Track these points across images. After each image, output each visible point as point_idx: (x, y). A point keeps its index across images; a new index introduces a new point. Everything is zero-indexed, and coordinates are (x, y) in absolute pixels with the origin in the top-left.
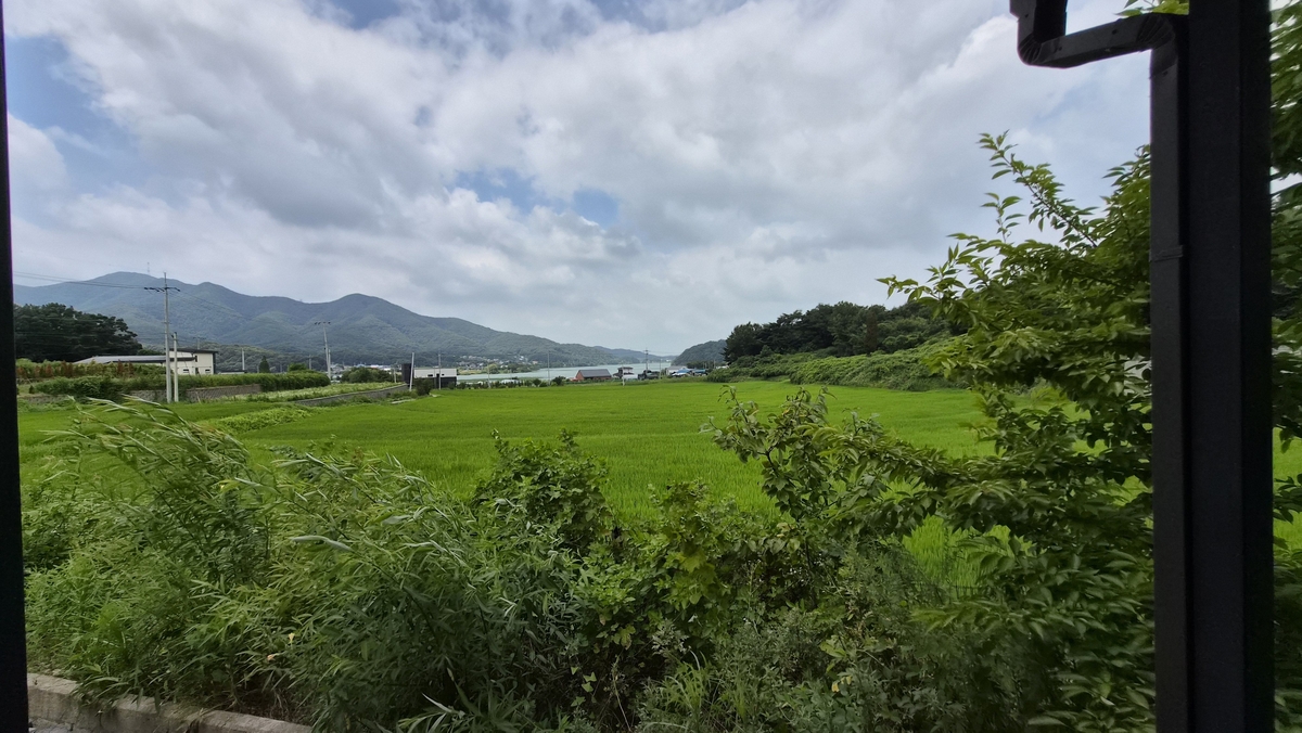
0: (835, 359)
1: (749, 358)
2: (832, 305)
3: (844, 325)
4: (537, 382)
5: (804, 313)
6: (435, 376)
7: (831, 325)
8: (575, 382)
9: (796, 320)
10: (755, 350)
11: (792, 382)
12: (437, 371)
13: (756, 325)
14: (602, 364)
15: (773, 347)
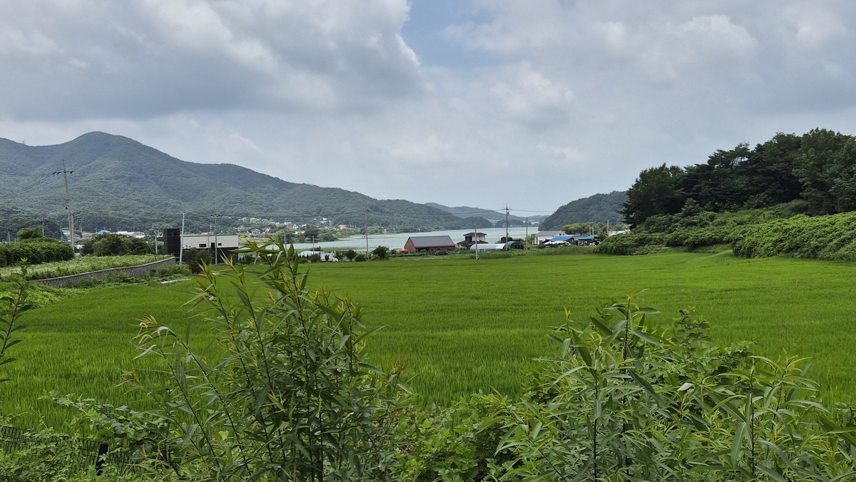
0: (807, 218)
1: (663, 218)
2: (799, 134)
3: (820, 165)
4: (351, 254)
5: (752, 148)
6: (209, 246)
7: (798, 165)
8: (403, 254)
9: (739, 160)
10: (673, 206)
11: (737, 254)
12: (212, 239)
13: (674, 169)
14: (438, 229)
15: (701, 201)
